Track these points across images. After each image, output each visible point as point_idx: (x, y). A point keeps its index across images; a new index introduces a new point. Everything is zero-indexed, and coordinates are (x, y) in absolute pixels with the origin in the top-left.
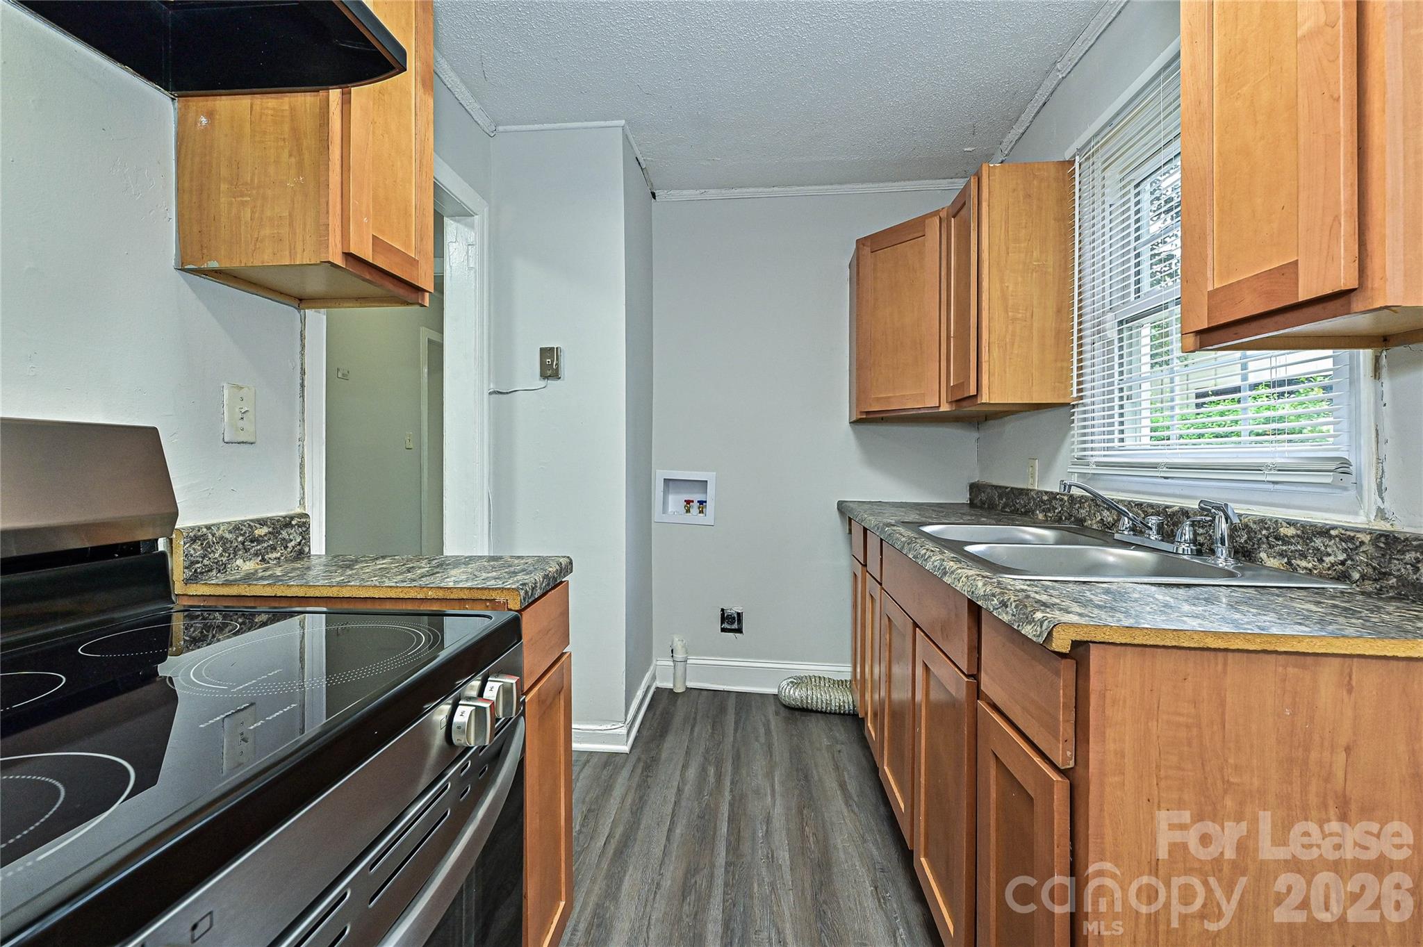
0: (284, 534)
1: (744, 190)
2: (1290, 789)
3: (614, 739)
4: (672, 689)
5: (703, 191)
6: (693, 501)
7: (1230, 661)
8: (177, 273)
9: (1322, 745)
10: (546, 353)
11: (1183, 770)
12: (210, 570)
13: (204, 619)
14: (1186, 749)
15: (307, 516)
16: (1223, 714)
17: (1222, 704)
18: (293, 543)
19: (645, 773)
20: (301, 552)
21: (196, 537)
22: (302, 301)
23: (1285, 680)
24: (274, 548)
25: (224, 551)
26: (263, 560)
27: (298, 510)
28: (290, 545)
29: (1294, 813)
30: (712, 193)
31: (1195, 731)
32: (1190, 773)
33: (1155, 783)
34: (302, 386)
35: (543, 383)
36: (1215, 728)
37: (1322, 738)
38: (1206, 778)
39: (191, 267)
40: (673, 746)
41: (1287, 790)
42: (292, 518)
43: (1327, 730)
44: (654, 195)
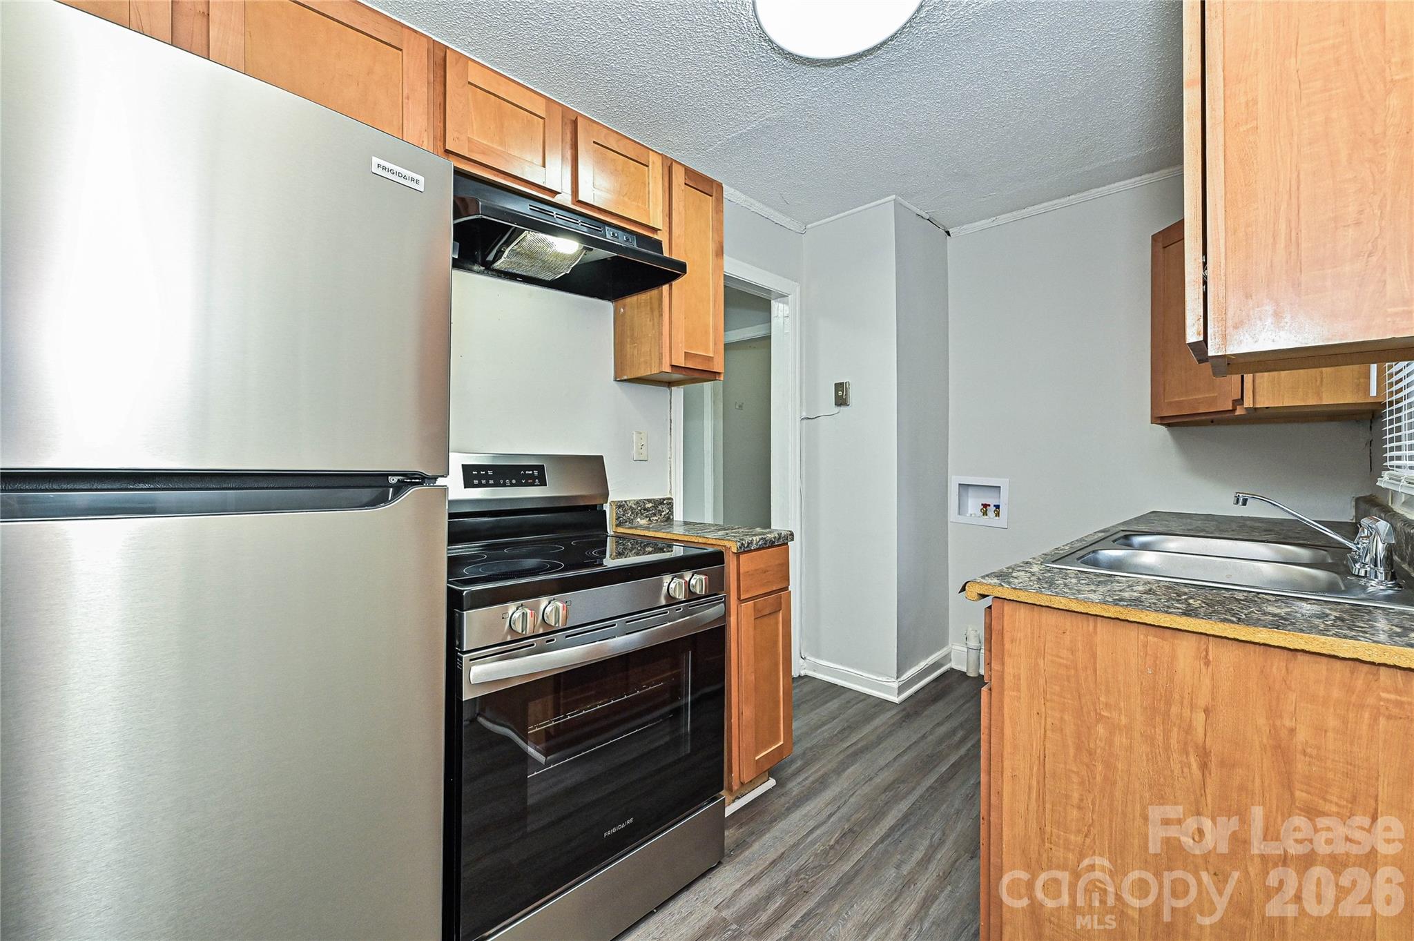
0: (660, 508)
1: (1036, 207)
2: (1153, 731)
3: (888, 690)
4: (965, 673)
5: (994, 218)
6: (989, 505)
7: (1099, 625)
8: (615, 383)
9: (1182, 703)
10: (840, 387)
11: (1065, 698)
12: (626, 522)
13: (624, 545)
14: (1066, 683)
15: (671, 499)
16: (1095, 663)
17: (1094, 656)
18: (664, 513)
19: (903, 719)
20: (669, 518)
21: (620, 505)
22: (670, 384)
23: (1147, 646)
24: (655, 515)
25: (632, 513)
26: (650, 520)
27: (669, 496)
28: (663, 514)
29: (1157, 751)
30: (1003, 218)
31: (1073, 672)
32: (1069, 701)
33: (1043, 703)
34: (671, 429)
35: (837, 409)
36: (1089, 672)
37: (1182, 697)
38: (1082, 708)
39: (618, 379)
40: (939, 709)
41: (1151, 732)
42: (664, 500)
43: (1187, 691)
44: (948, 233)
